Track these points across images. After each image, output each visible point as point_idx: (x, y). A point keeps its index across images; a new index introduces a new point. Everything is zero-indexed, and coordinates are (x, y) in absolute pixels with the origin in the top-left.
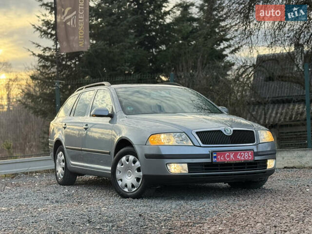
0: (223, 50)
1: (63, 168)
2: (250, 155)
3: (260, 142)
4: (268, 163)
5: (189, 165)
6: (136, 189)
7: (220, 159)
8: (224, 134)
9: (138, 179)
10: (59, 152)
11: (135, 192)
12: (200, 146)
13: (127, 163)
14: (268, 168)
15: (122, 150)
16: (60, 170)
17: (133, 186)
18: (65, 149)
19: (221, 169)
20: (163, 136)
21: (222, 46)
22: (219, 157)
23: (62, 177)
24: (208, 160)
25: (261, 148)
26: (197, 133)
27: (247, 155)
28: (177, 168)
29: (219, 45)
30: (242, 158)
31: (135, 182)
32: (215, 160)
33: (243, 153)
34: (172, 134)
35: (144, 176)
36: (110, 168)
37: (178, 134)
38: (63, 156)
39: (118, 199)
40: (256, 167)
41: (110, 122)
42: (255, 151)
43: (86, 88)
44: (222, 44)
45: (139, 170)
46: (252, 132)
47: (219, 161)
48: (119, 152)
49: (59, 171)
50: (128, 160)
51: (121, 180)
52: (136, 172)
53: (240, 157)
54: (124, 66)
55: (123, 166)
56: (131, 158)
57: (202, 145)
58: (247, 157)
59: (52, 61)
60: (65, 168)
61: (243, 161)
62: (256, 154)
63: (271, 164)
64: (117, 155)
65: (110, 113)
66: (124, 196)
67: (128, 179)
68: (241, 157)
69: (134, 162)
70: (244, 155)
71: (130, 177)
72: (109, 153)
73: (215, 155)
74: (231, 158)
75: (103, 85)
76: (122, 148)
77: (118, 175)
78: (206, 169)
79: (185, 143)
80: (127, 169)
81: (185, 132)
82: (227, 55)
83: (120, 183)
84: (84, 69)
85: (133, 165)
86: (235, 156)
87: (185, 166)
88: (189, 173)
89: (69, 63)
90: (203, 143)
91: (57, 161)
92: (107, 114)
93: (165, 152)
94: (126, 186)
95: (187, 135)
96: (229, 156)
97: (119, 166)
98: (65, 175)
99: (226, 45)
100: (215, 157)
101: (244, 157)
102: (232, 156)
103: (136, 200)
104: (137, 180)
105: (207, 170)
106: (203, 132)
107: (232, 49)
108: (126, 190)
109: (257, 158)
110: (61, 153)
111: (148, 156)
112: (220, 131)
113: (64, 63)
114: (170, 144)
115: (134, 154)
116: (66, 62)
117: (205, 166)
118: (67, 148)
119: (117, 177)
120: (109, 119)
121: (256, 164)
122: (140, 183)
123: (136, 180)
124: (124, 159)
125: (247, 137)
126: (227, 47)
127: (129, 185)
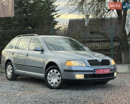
1: (11, 73)
3: (112, 65)
4: (115, 74)
9: (59, 81)
11: (57, 86)
12: (89, 67)
13: (53, 73)
14: (114, 76)
17: (56, 84)
21: (53, 14)
22: (97, 71)
23: (10, 77)
24: (93, 73)
27: (108, 71)
28: (79, 76)
30: (106, 72)
31: (57, 82)
32: (95, 73)
34: (76, 61)
36: (43, 75)
37: (79, 61)
38: (11, 67)
47: (97, 73)
49: (9, 74)
52: (58, 77)
55: (51, 74)
56: (55, 71)
62: (111, 70)
66: (51, 88)
67: (54, 80)
72: (42, 68)
73: (95, 71)
75: (35, 35)
78: (91, 77)
80: (54, 75)
81: (82, 60)
82: (55, 18)
83: (49, 82)
85: (56, 74)
86: (103, 71)
88: (84, 78)
90: (91, 65)
91: (7, 69)
93: (74, 69)
94: (53, 83)
96: (101, 71)
97: (49, 74)
106: (90, 60)
108: (52, 85)
109: (111, 72)
110: (10, 65)
112: (97, 60)
117: (91, 75)
119: (48, 79)
124: (51, 71)
127: (54, 83)
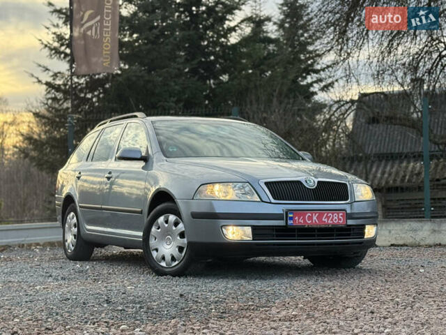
0: (311, 85)
1: (75, 236)
2: (340, 217)
3: (357, 200)
4: (366, 231)
5: (254, 228)
6: (177, 262)
7: (299, 221)
8: (305, 187)
9: (181, 249)
10: (69, 213)
11: (177, 267)
12: (270, 203)
13: (166, 225)
14: (365, 237)
15: (158, 207)
16: (70, 239)
17: (173, 259)
18: (78, 208)
19: (299, 236)
20: (217, 187)
21: (309, 79)
22: (297, 218)
23: (73, 248)
24: (281, 223)
25: (357, 209)
26: (267, 184)
27: (336, 218)
28: (235, 233)
29: (305, 78)
30: (329, 222)
31: (176, 253)
32: (290, 222)
33: (330, 214)
34: (231, 184)
35: (189, 243)
36: (141, 234)
37: (240, 184)
38: (75, 218)
39: (152, 278)
40: (349, 235)
41: (143, 168)
42: (348, 211)
43: (111, 121)
44: (309, 77)
45: (182, 235)
46: (345, 185)
47: (297, 224)
48: (155, 210)
49: (69, 241)
50: (167, 222)
51: (157, 250)
52: (179, 238)
53: (326, 220)
54: (168, 102)
55: (159, 230)
56: (172, 218)
57: (273, 201)
58: (336, 220)
59: (65, 92)
60: (78, 236)
61: (330, 226)
62: (349, 216)
63: (370, 231)
64: (152, 214)
65: (143, 154)
66: (160, 272)
67: (167, 249)
68: (328, 220)
69: (176, 224)
70: (333, 218)
71: (170, 246)
72: (141, 212)
73: (291, 215)
74: (313, 221)
75: (136, 116)
76: (158, 205)
77: (152, 242)
78: (277, 236)
79: (249, 197)
80: (166, 234)
81: (249, 182)
82: (315, 93)
83: (154, 254)
84: (111, 105)
85: (174, 228)
86: (319, 218)
87: (249, 230)
88: (253, 240)
89: (89, 96)
90: (275, 199)
91: (67, 226)
92: (139, 157)
93: (219, 209)
94: (163, 258)
95: (253, 187)
96: (310, 218)
97: (154, 229)
98: (77, 246)
99: (315, 79)
100: (291, 218)
101: (332, 220)
102: (315, 218)
103: (177, 278)
104: (179, 250)
105: (279, 237)
106: (275, 182)
107: (323, 84)
108: (163, 264)
109: (350, 222)
110: (72, 214)
111: (195, 216)
112: (299, 183)
113: (82, 95)
114: (228, 198)
115: (177, 212)
116: (86, 94)
117: (277, 230)
118: (80, 207)
119: (151, 245)
120: (142, 164)
121: (349, 230)
122: (183, 254)
123: (177, 249)
124: (161, 219)
125: (337, 191)
126: (316, 82)
127: (168, 258)
